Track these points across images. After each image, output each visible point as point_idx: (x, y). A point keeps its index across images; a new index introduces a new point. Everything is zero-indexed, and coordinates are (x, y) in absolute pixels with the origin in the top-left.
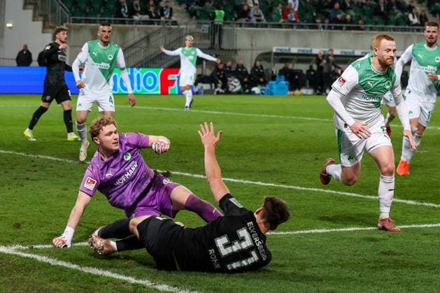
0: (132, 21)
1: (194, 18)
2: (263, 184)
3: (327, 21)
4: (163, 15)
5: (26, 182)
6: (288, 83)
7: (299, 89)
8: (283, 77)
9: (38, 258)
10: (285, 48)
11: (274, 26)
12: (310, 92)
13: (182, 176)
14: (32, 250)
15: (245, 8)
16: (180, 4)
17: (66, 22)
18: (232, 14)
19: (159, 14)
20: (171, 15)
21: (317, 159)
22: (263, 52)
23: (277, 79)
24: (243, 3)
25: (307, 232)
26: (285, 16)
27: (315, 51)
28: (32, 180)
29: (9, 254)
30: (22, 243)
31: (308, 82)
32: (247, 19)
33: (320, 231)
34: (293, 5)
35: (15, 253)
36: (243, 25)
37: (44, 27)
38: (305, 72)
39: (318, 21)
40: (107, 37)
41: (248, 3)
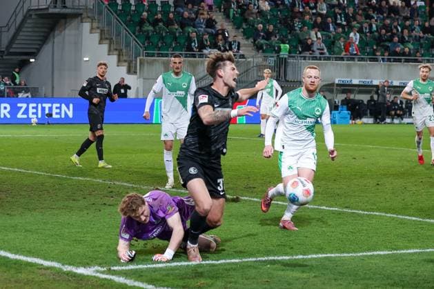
0: (203, 55)
1: (261, 51)
2: (327, 208)
3: (387, 54)
4: (231, 49)
5: (103, 207)
6: (350, 112)
7: (361, 118)
8: (345, 107)
9: (116, 279)
10: (346, 80)
11: (337, 59)
12: (371, 121)
13: (250, 201)
14: (110, 272)
15: (309, 42)
16: (247, 38)
17: (139, 56)
18: (296, 47)
19: (228, 48)
20: (238, 49)
21: (378, 184)
22: (327, 83)
23: (340, 109)
24: (307, 37)
25: (369, 254)
26: (347, 50)
27: (376, 82)
28: (109, 205)
29: (88, 276)
30: (100, 265)
31: (369, 111)
32: (311, 52)
33: (382, 253)
34: (354, 39)
35: (94, 274)
36: (307, 58)
37: (119, 61)
38: (365, 103)
39: (378, 54)
40: (178, 68)
41: (311, 37)
